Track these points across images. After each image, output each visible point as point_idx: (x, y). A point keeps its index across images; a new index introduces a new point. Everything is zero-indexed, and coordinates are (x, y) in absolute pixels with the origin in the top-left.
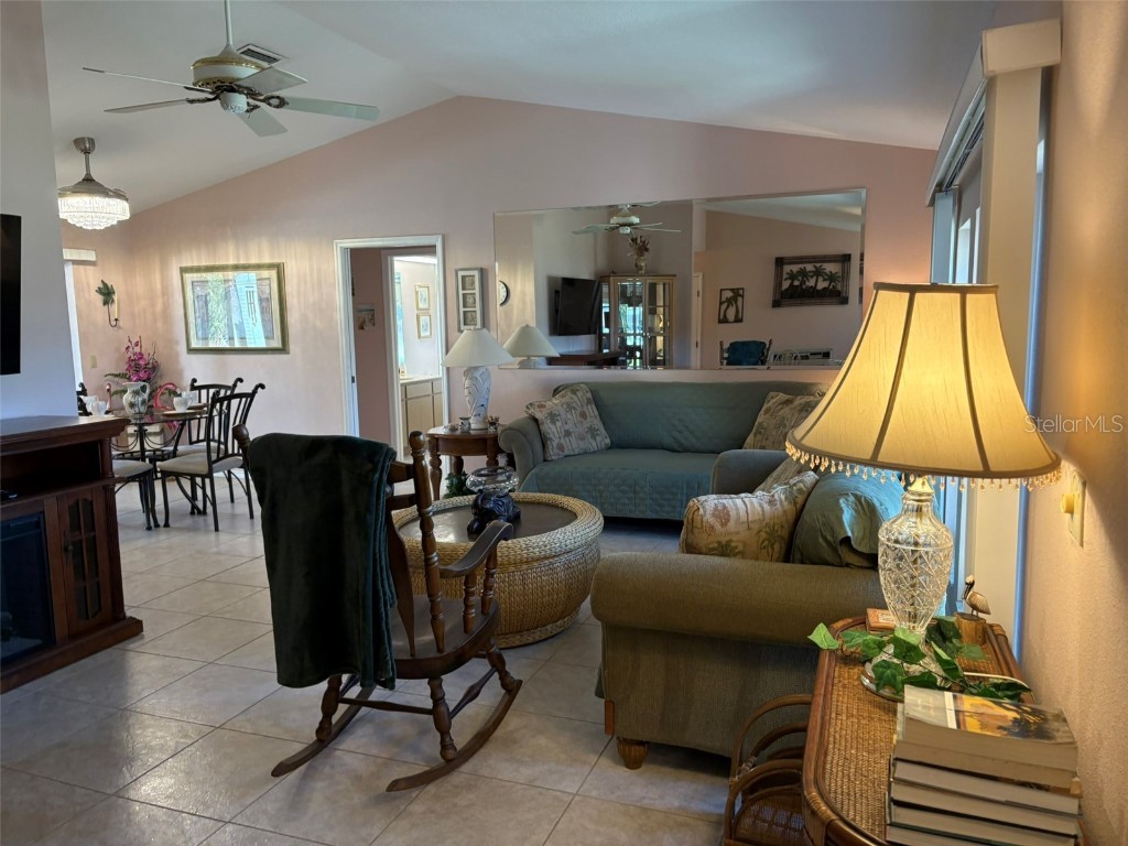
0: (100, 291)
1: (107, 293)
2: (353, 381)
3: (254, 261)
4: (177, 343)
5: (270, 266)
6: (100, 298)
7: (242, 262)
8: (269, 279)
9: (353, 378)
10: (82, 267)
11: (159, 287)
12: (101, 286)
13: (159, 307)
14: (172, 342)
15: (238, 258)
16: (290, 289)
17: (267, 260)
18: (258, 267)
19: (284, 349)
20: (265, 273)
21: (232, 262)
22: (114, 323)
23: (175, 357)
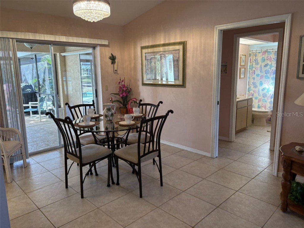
0: (110, 58)
1: (113, 59)
2: (218, 104)
3: (172, 41)
4: (138, 81)
5: (179, 43)
6: (110, 61)
7: (167, 42)
8: (179, 50)
9: (218, 102)
10: (103, 48)
11: (133, 55)
12: (111, 56)
13: (132, 65)
14: (136, 80)
15: (165, 40)
16: (189, 54)
17: (178, 40)
18: (174, 44)
19: (183, 85)
20: (177, 47)
21: (162, 42)
22: (115, 72)
23: (137, 87)
